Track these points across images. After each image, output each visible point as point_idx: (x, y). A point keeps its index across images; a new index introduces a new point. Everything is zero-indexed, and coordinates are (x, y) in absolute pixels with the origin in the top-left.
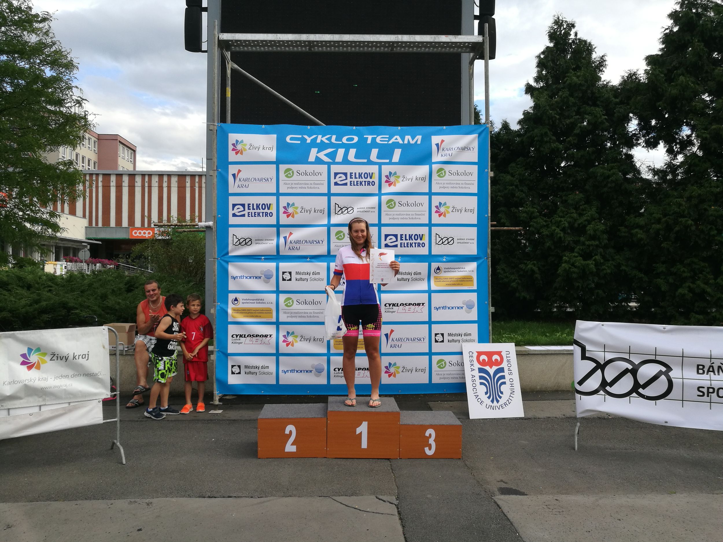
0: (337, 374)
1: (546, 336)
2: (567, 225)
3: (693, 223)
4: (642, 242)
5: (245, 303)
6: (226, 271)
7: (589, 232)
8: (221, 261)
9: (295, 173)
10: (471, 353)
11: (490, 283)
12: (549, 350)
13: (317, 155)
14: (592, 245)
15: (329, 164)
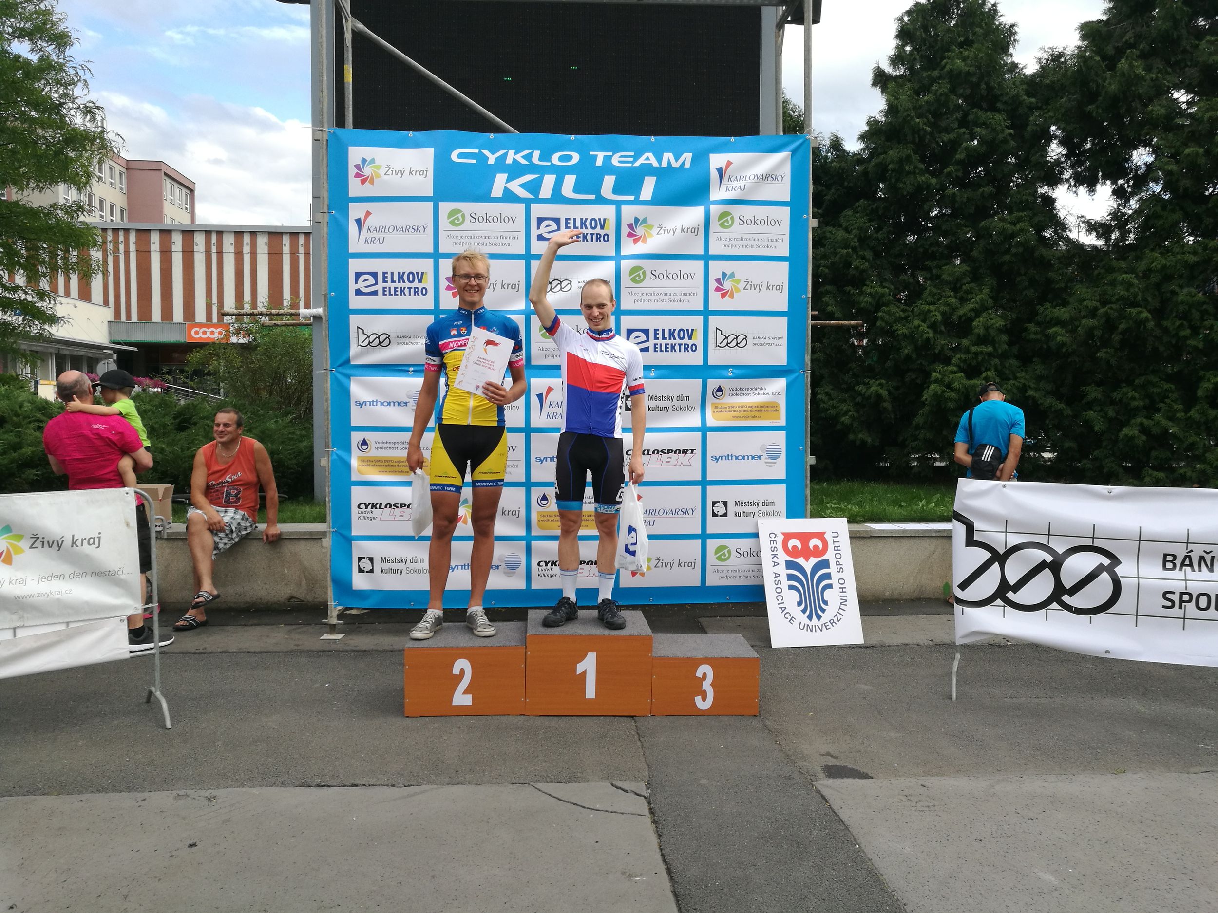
0: (544, 572)
1: (901, 506)
2: (939, 318)
3: (1150, 316)
4: (1064, 350)
5: (381, 448)
6: (347, 392)
7: (976, 331)
8: (335, 373)
9: (468, 218)
10: (773, 536)
11: (809, 415)
12: (907, 531)
13: (507, 185)
14: (981, 352)
15: (527, 202)
